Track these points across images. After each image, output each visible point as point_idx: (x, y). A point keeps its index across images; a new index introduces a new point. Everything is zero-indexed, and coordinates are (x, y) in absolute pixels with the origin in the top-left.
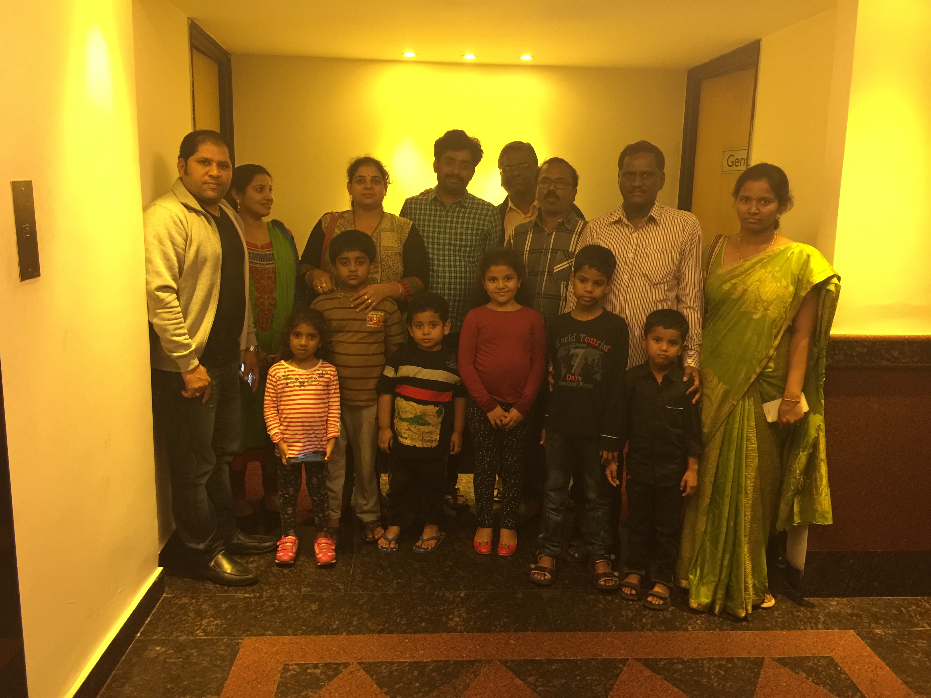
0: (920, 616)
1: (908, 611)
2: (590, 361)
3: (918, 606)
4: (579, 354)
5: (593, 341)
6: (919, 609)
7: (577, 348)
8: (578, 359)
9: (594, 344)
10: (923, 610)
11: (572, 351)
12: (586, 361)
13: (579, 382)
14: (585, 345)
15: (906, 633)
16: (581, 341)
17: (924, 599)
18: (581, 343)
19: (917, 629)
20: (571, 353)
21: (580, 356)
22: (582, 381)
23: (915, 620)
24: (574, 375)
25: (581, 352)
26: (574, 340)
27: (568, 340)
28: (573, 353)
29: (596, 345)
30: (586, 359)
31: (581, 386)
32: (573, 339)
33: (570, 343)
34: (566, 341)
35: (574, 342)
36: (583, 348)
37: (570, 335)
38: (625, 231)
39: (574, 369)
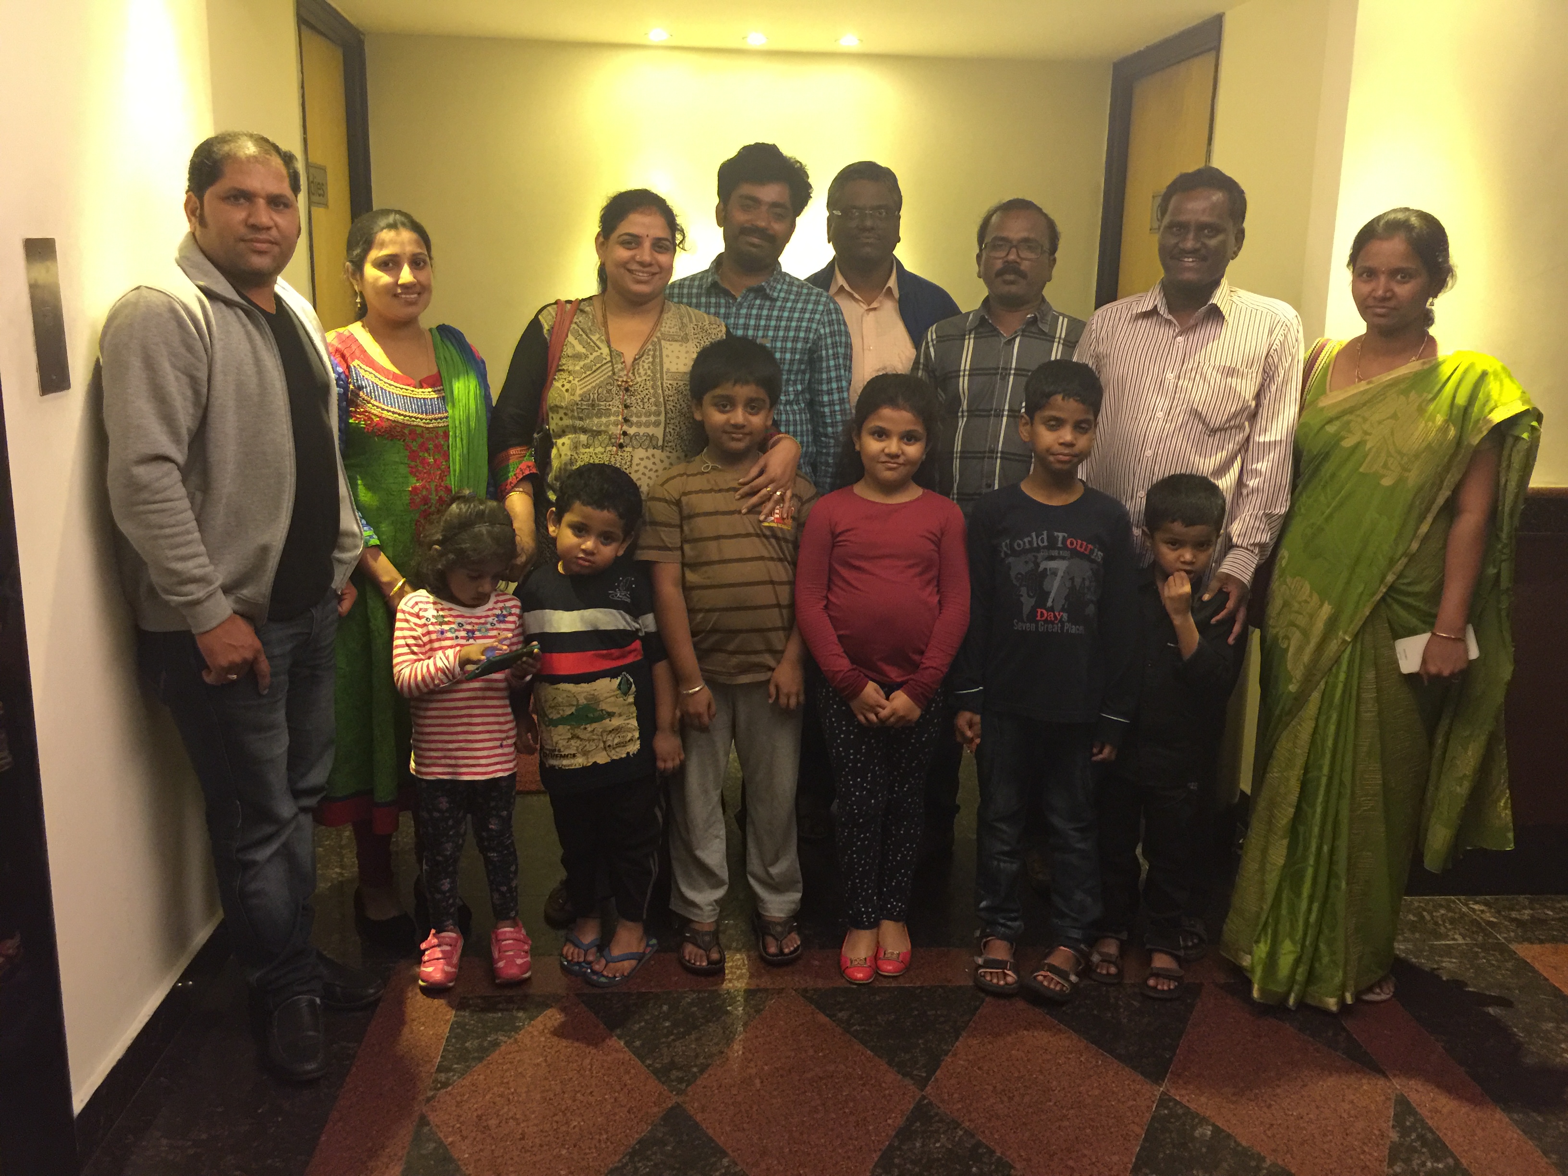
0: (1451, 923)
1: (1432, 917)
2: (1078, 581)
3: (1449, 909)
4: (1057, 569)
5: (1082, 544)
6: (1450, 914)
7: (1051, 558)
8: (1058, 579)
9: (1082, 550)
10: (1457, 916)
11: (1042, 566)
12: (1073, 582)
13: (1061, 621)
14: (1066, 554)
15: (1427, 948)
16: (1060, 545)
17: (1459, 900)
18: (1059, 549)
19: (1443, 942)
20: (1041, 569)
21: (1060, 574)
22: (1068, 621)
23: (1442, 930)
24: (1052, 609)
25: (1060, 565)
26: (1046, 543)
27: (1030, 543)
28: (1045, 569)
29: (1087, 552)
30: (1072, 579)
31: (1068, 630)
32: (1043, 542)
33: (1038, 549)
34: (1027, 546)
35: (1044, 547)
36: (1063, 558)
37: (1034, 534)
38: (1165, 333)
39: (1050, 600)
